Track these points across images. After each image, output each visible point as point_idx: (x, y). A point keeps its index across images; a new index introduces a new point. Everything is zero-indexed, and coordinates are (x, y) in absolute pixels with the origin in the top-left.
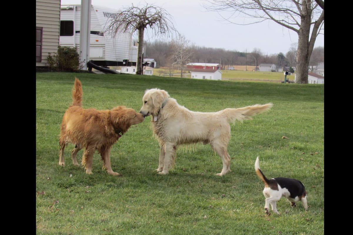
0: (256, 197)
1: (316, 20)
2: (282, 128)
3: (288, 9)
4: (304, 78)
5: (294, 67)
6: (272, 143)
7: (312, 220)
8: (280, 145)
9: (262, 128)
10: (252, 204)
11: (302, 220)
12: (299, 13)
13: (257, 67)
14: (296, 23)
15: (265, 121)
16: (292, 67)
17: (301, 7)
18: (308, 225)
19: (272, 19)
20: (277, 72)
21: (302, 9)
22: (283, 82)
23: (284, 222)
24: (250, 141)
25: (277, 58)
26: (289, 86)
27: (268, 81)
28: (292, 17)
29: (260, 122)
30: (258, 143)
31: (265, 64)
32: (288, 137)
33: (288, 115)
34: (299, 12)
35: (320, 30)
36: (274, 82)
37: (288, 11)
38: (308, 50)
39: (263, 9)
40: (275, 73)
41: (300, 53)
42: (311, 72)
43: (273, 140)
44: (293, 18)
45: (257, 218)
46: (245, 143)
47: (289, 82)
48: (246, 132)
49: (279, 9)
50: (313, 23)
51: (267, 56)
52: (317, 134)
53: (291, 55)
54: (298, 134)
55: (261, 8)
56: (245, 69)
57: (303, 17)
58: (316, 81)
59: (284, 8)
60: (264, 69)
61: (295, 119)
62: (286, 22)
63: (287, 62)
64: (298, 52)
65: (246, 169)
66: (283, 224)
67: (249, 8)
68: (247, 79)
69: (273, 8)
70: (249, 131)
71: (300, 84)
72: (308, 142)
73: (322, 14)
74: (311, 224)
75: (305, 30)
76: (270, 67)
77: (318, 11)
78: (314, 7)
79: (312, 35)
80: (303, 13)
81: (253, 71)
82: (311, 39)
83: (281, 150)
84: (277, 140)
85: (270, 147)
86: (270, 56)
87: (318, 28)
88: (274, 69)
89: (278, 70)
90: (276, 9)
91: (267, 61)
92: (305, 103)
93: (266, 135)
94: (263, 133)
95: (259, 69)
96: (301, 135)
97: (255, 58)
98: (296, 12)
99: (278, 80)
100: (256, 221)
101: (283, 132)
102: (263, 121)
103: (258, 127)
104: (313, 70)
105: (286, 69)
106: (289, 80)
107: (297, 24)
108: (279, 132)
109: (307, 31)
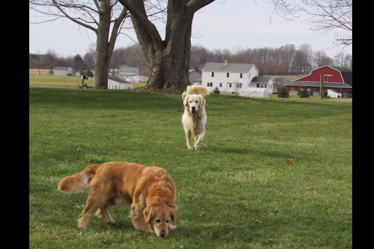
0: (47, 217)
1: (117, 18)
2: (77, 139)
3: (85, 5)
4: (103, 83)
5: (93, 71)
6: (66, 156)
7: (110, 242)
8: (75, 158)
9: (55, 140)
10: (43, 225)
11: (99, 242)
12: (97, 10)
13: (51, 71)
14: (94, 21)
15: (58, 131)
16: (91, 71)
17: (100, 4)
18: (106, 247)
19: (67, 16)
20: (73, 76)
21: (101, 5)
22: (80, 88)
23: (78, 245)
24: (41, 155)
25: (74, 60)
26: (86, 92)
27: (64, 86)
28: (89, 14)
29: (53, 133)
30: (50, 156)
31: (60, 67)
32: (84, 149)
33: (85, 124)
34: (97, 8)
35: (120, 29)
36: (71, 88)
37: (84, 7)
38: (107, 51)
39: (56, 6)
40: (72, 77)
41: (98, 55)
42: (112, 76)
43: (67, 152)
44: (91, 15)
45: (49, 241)
46: (36, 156)
47: (88, 87)
48: (37, 144)
49: (74, 5)
50: (113, 21)
51: (62, 58)
52: (116, 145)
53: (89, 57)
54: (95, 146)
55: (55, 5)
56: (38, 73)
57: (101, 14)
58: (118, 86)
59: (81, 4)
60: (59, 73)
61: (92, 129)
62: (83, 20)
63: (85, 65)
64: (97, 54)
65: (36, 186)
66: (77, 247)
67: (41, 5)
68: (40, 84)
69: (68, 4)
70: (40, 143)
71: (99, 90)
72: (106, 155)
73: (122, 12)
74: (108, 247)
75: (104, 29)
76: (66, 70)
77: (118, 8)
78: (113, 4)
79: (112, 34)
80: (102, 10)
81: (47, 74)
82: (111, 39)
83: (76, 163)
84: (71, 153)
85: (63, 160)
86: (66, 58)
87: (119, 27)
88: (70, 73)
89: (75, 74)
90: (71, 6)
91: (62, 63)
92: (103, 110)
93: (60, 147)
94: (56, 145)
95: (54, 73)
96: (98, 147)
97: (49, 61)
98: (93, 9)
99: (75, 85)
100: (47, 244)
101: (79, 143)
102: (56, 131)
103: (50, 137)
104: (114, 74)
105: (83, 73)
106: (88, 85)
107: (96, 22)
108: (74, 143)
109: (106, 31)
